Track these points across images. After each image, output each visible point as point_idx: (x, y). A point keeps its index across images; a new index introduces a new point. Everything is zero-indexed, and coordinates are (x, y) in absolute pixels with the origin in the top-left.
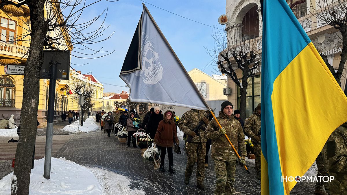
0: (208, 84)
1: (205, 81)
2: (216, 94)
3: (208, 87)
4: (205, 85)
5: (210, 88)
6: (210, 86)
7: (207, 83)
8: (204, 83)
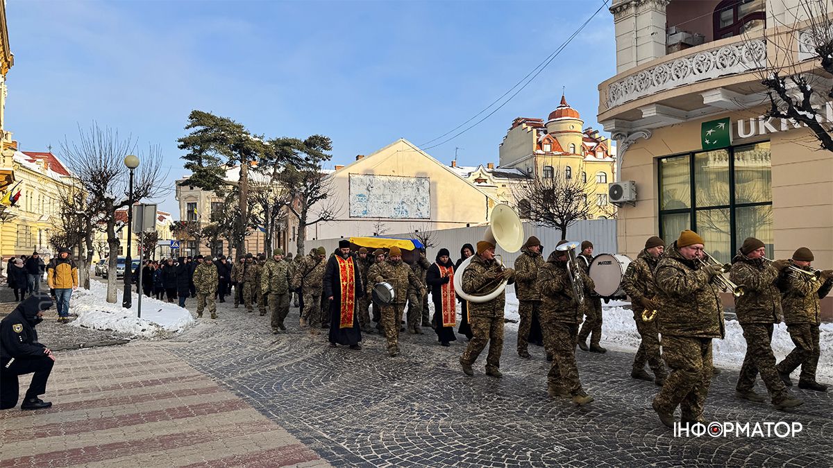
0: (435, 183)
1: (426, 173)
2: (454, 208)
3: (435, 191)
4: (427, 184)
5: (440, 194)
6: (438, 189)
7: (431, 180)
8: (423, 180)
